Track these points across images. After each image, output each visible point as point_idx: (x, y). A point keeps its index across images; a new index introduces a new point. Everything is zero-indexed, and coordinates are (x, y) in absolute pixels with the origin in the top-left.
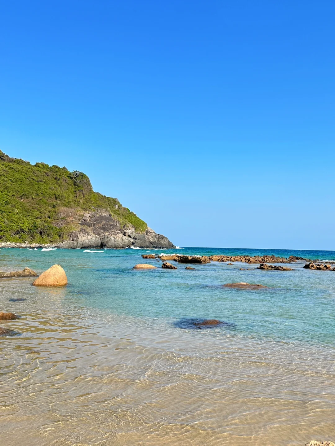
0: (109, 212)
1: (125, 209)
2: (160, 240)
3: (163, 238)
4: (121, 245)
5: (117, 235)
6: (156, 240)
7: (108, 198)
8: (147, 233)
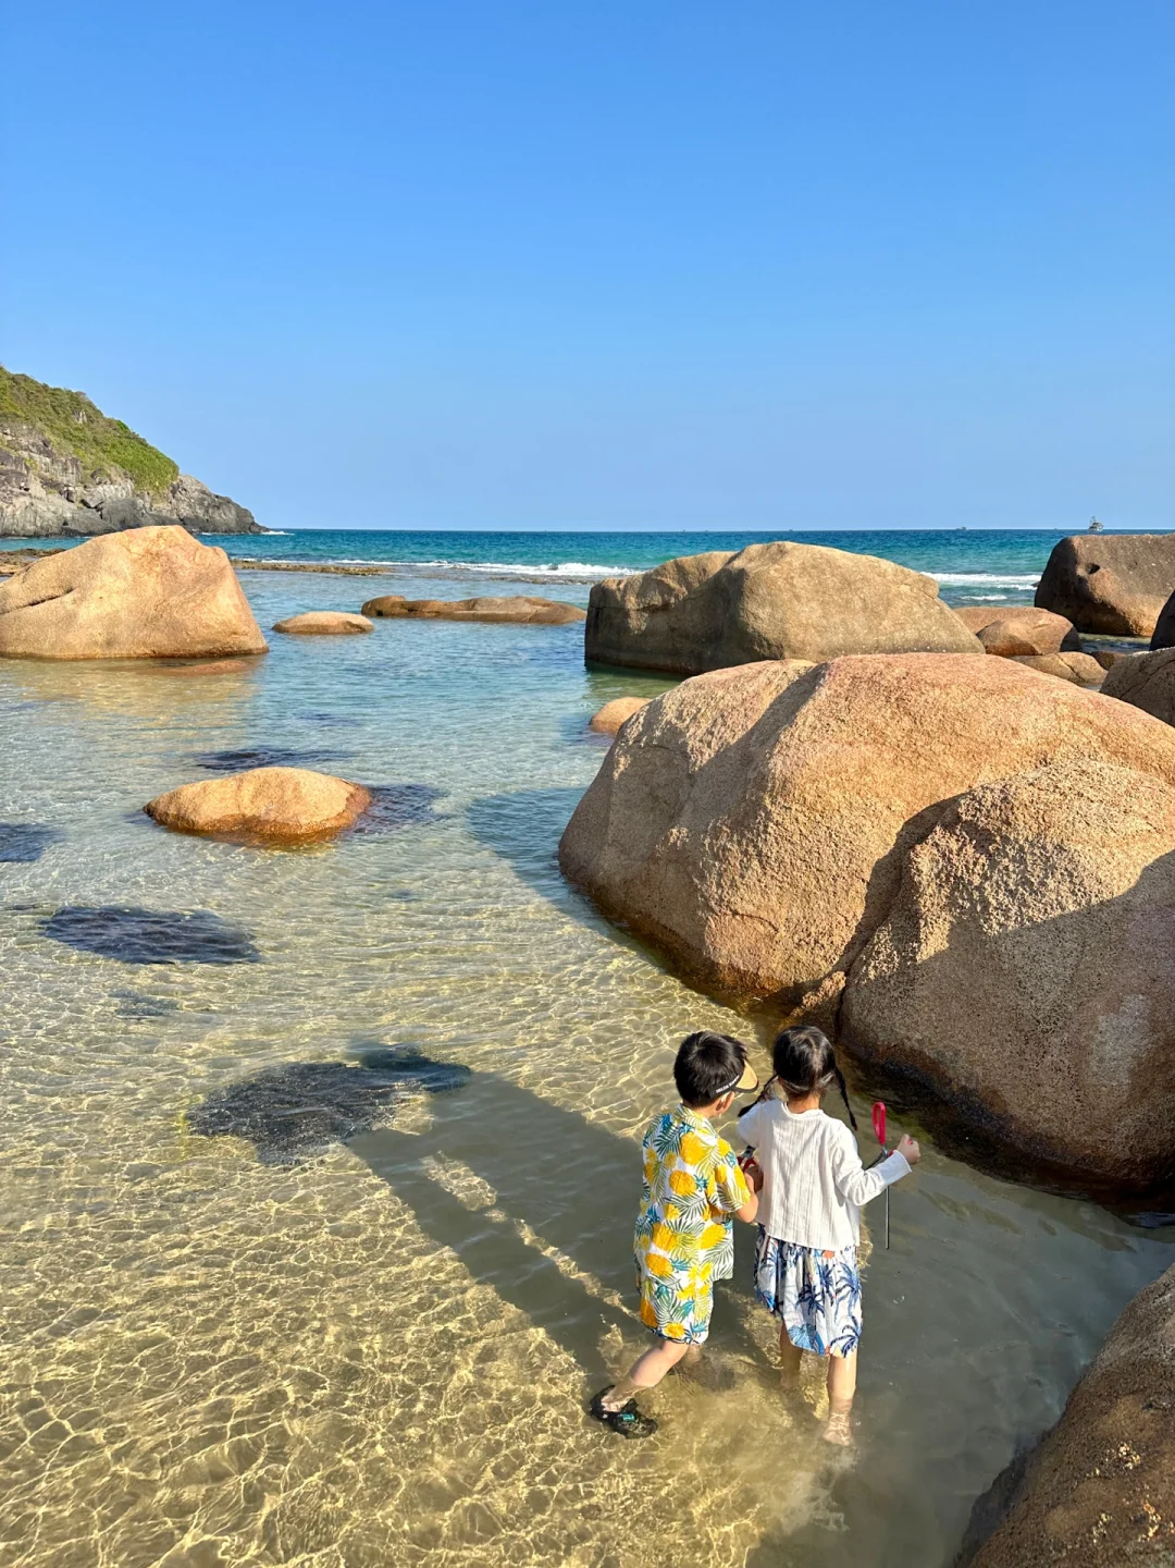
0: (42, 432)
1: (110, 422)
2: (210, 511)
3: (222, 503)
4: (33, 528)
5: (14, 500)
6: (200, 512)
7: (55, 392)
8: (174, 492)
